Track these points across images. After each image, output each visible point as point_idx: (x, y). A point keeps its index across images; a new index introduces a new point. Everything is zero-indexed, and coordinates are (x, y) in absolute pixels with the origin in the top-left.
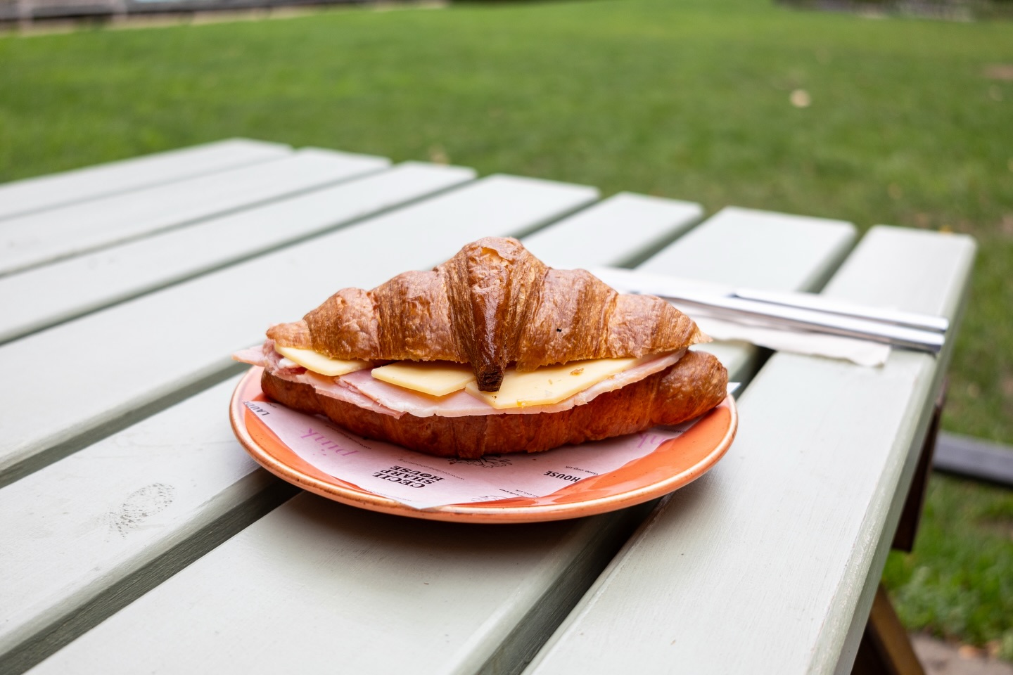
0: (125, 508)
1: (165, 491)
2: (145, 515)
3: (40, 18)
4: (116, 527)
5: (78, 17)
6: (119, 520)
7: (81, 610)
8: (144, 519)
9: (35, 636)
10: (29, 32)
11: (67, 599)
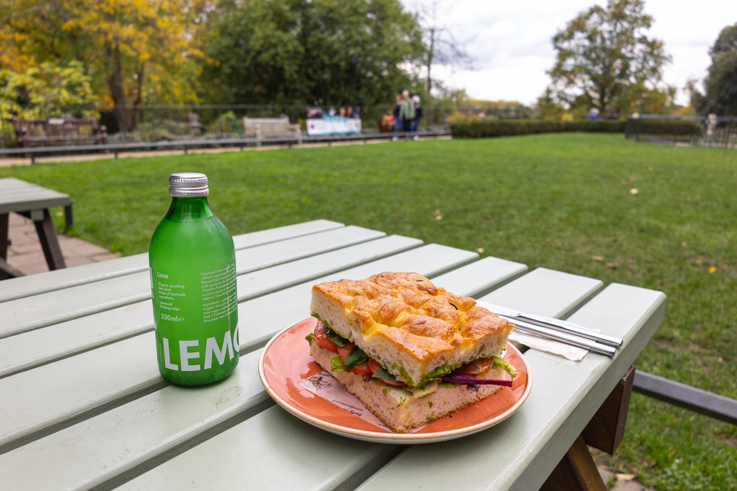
0: (222, 396)
1: (239, 390)
2: (228, 400)
3: (264, 144)
4: (215, 404)
5: (281, 143)
6: (217, 401)
7: (193, 438)
8: (227, 402)
9: (174, 447)
10: (260, 149)
11: (189, 433)
